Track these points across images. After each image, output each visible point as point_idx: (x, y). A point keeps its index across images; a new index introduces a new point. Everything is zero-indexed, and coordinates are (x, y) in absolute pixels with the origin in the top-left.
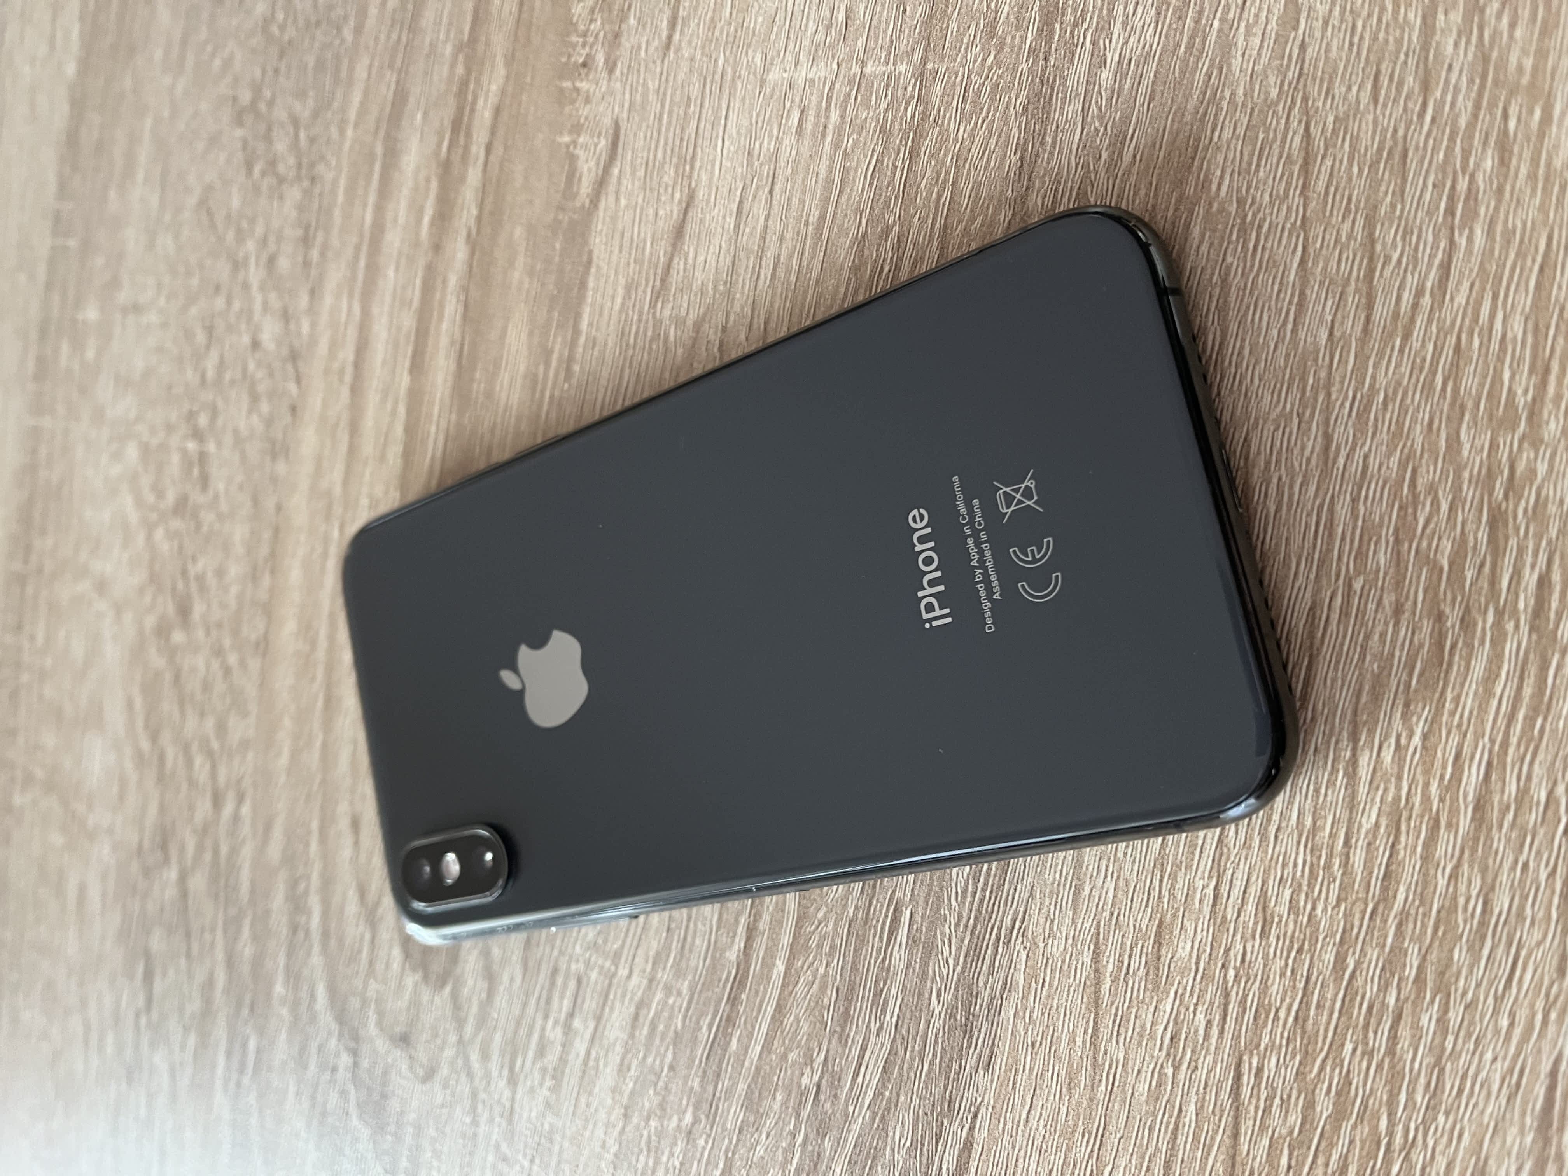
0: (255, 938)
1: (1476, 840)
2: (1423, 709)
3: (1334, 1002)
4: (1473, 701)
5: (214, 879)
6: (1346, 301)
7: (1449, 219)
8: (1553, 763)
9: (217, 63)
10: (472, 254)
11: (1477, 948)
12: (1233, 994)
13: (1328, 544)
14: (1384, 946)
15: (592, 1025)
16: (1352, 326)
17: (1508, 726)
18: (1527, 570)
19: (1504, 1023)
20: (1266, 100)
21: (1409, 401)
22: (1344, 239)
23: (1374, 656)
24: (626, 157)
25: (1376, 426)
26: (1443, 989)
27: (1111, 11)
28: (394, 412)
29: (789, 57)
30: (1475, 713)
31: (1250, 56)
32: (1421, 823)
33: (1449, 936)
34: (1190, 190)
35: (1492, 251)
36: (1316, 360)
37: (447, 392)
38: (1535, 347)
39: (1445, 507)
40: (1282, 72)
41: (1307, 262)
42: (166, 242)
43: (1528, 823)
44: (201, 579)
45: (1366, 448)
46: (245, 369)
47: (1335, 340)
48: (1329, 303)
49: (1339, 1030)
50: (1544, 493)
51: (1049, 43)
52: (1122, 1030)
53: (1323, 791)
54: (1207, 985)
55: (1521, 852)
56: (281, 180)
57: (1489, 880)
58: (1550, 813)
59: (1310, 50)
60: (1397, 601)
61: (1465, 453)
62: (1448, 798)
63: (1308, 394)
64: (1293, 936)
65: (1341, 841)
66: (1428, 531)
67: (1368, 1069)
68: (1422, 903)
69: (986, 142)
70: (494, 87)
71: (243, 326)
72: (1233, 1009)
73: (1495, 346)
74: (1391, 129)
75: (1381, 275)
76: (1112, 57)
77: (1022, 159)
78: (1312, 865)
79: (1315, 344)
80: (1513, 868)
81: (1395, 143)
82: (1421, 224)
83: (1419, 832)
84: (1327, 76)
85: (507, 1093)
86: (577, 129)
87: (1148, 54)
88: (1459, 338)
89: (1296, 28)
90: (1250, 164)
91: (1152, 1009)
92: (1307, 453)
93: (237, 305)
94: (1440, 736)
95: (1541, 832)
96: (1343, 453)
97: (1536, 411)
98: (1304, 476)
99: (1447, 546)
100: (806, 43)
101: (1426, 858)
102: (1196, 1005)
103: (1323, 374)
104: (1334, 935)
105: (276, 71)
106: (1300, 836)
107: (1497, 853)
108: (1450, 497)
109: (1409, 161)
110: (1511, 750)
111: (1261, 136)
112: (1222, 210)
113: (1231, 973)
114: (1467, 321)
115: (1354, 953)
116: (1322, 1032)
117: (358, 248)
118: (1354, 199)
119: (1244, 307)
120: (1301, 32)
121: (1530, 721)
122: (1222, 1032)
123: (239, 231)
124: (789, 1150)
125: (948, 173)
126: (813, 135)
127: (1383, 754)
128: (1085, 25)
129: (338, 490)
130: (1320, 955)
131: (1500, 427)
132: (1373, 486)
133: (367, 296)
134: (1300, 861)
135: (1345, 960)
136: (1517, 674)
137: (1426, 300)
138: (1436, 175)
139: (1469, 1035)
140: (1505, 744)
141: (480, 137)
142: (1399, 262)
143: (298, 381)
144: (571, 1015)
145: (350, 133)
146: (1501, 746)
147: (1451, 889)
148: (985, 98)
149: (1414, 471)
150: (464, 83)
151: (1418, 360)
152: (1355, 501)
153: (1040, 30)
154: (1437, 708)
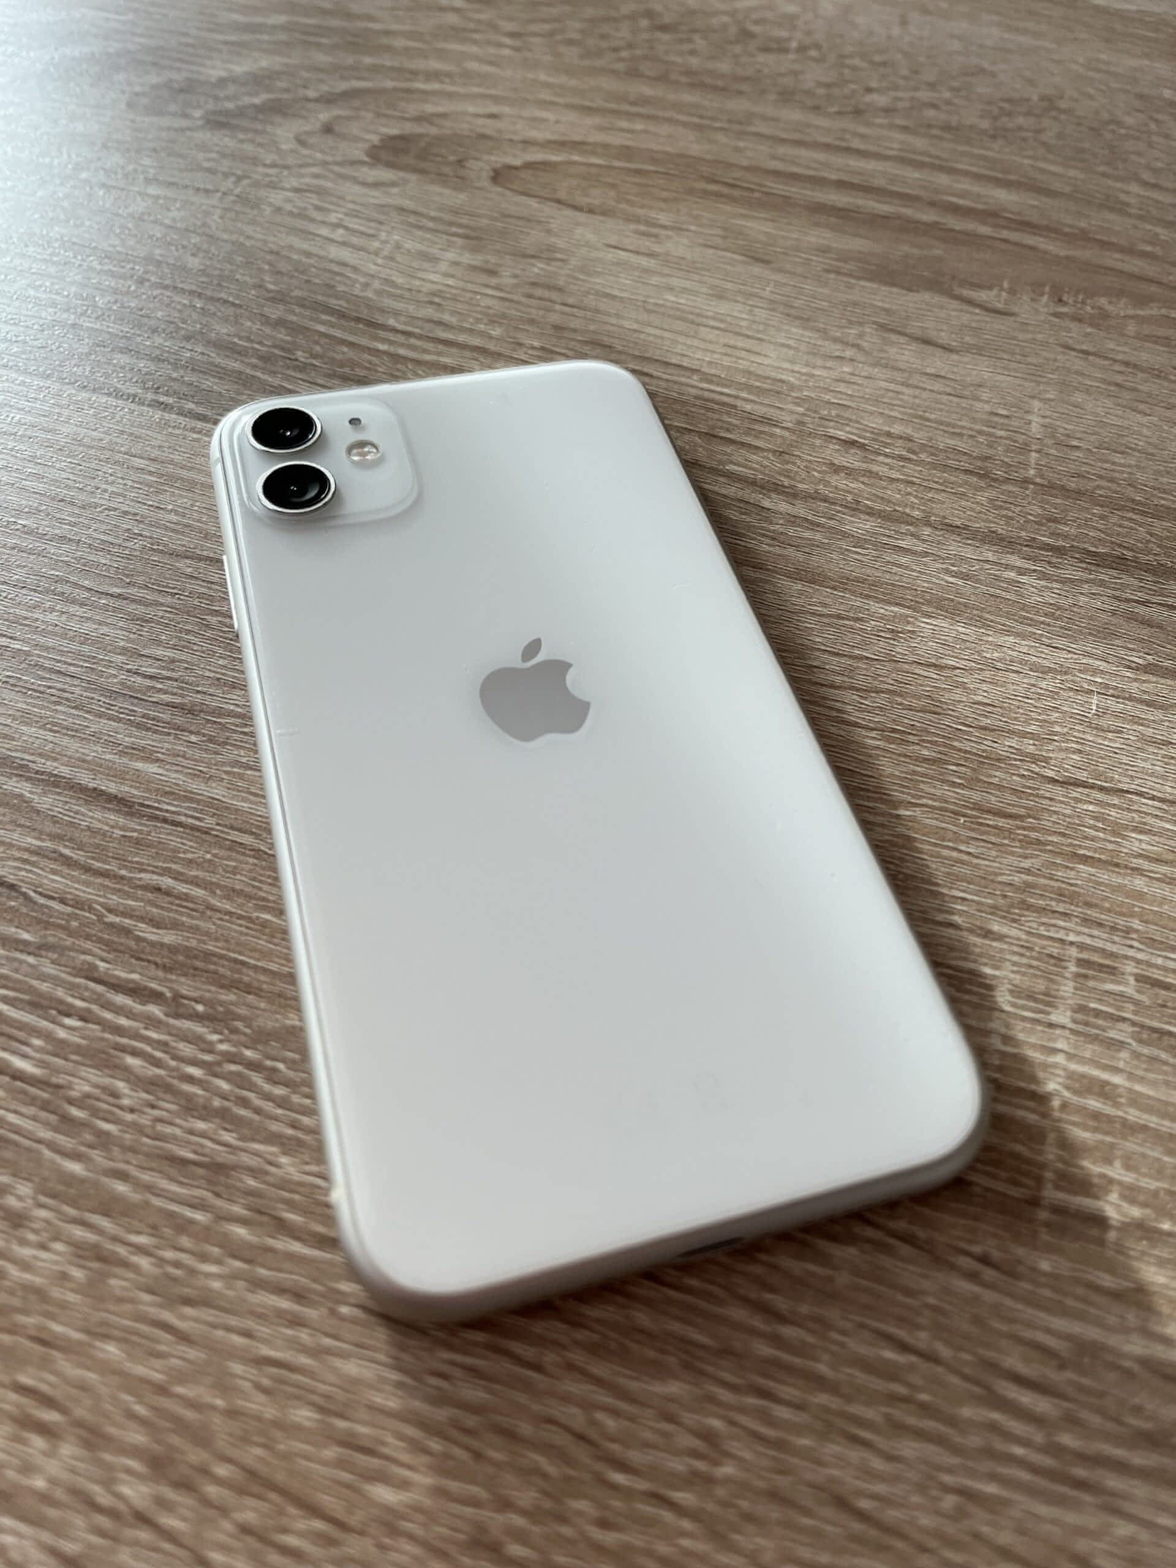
0: (407, 49)
5: (454, 29)
9: (1092, 91)
10: (926, 224)
15: (340, 239)
24: (988, 318)
28: (809, 168)
29: (1048, 413)
34: (925, 608)
37: (822, 200)
40: (1000, 660)
42: (956, 45)
44: (690, 40)
46: (851, 82)
56: (995, 118)
70: (1051, 248)
71: (884, 84)
76: (1024, 579)
85: (288, 186)
86: (1012, 292)
93: (902, 82)
100: (1058, 423)
105: (1079, 124)
117: (938, 157)
123: (958, 90)
124: (249, 340)
126: (990, 421)
129: (752, 129)
133: (901, 160)
141: (1014, 236)
143: (839, 113)
144: (346, 228)
145: (1026, 161)
148: (1005, 512)
150: (1056, 231)
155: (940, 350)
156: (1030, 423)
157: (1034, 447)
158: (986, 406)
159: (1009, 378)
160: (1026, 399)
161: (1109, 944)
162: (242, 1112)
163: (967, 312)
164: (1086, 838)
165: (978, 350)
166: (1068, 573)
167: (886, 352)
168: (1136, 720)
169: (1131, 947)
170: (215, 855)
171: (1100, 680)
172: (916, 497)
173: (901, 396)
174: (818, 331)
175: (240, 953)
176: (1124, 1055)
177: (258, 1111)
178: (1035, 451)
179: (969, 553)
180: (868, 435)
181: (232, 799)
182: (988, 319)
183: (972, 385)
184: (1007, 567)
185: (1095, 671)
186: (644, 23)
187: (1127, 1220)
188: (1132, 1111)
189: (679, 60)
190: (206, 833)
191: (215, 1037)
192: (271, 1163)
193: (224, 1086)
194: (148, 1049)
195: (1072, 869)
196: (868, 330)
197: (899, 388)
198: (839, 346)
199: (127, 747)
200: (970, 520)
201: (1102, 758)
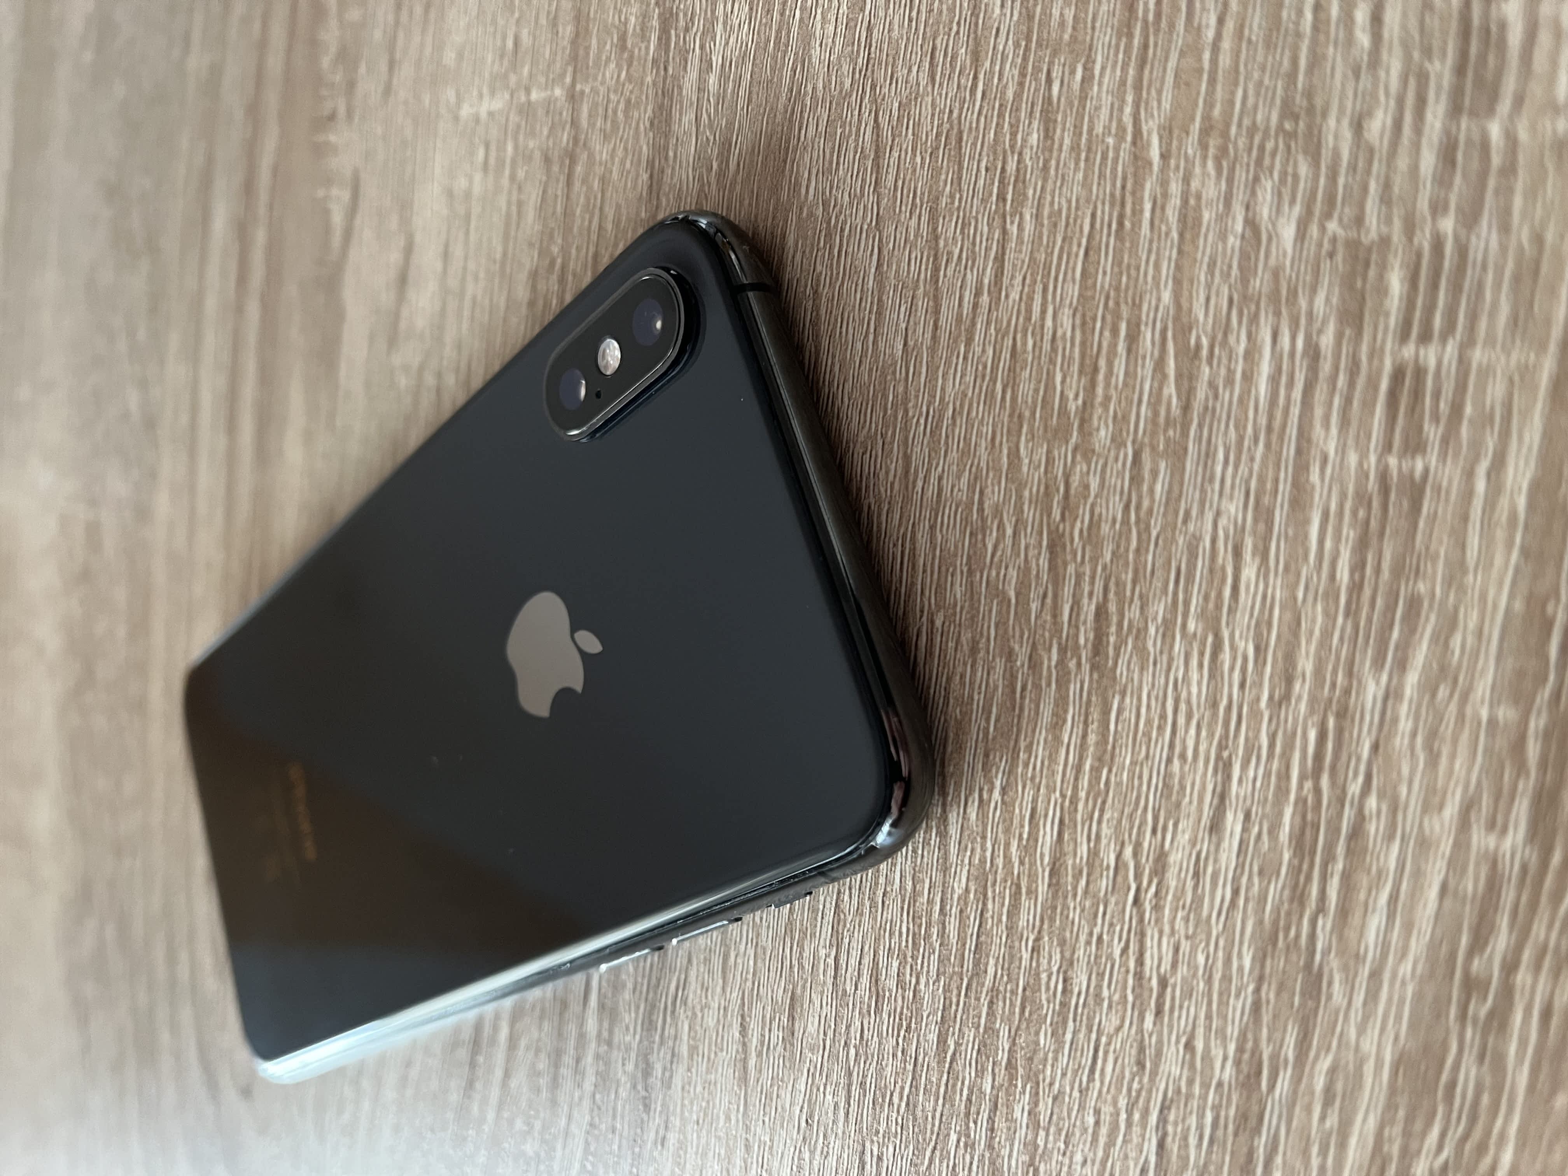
1: (1054, 908)
2: (1001, 760)
3: (939, 1087)
4: (1044, 749)
6: (917, 305)
7: (1001, 205)
8: (1120, 821)
11: (1060, 1032)
12: (855, 1074)
13: (912, 576)
14: (979, 1025)
16: (922, 335)
17: (1076, 779)
18: (1085, 601)
19: (1090, 1120)
20: (841, 91)
21: (974, 414)
22: (912, 237)
23: (956, 699)
25: (947, 443)
26: (1033, 1078)
27: (713, 12)
30: (1046, 763)
31: (826, 45)
32: (1005, 888)
33: (1035, 1016)
35: (1041, 237)
36: (894, 373)
38: (1083, 343)
39: (1009, 531)
41: (882, 265)
43: (1099, 891)
45: (940, 469)
47: (910, 350)
48: (903, 309)
49: (944, 1120)
50: (1097, 510)
51: (667, 51)
52: (767, 1109)
53: (920, 852)
54: (833, 1064)
55: (1095, 925)
57: (1067, 954)
58: (1120, 879)
59: (875, 31)
60: (973, 638)
61: (1025, 469)
62: (1027, 859)
63: (889, 412)
64: (901, 1013)
65: (937, 908)
66: (996, 559)
67: (971, 1163)
68: (1010, 980)
69: (623, 162)
72: (855, 1091)
73: (1047, 346)
74: (947, 110)
75: (945, 276)
77: (651, 176)
78: (914, 934)
79: (892, 355)
80: (1088, 943)
81: (952, 127)
82: (977, 213)
83: (1004, 898)
84: (891, 59)
87: (745, 54)
88: (1014, 339)
89: (862, 10)
90: (831, 163)
91: (790, 1088)
92: (891, 478)
94: (1017, 791)
95: (1113, 900)
96: (921, 475)
97: (1087, 416)
98: (889, 503)
99: (1013, 573)
101: (1010, 929)
102: (825, 1085)
103: (901, 389)
104: (935, 1013)
106: (903, 901)
107: (1073, 923)
108: (1014, 519)
109: (964, 144)
110: (1080, 806)
111: (839, 131)
112: (811, 214)
113: (852, 1051)
114: (1021, 320)
115: (954, 1034)
116: (930, 1118)
118: (919, 193)
119: (833, 319)
120: (867, 12)
121: (1096, 771)
122: (847, 1114)
125: (595, 198)
127: (968, 811)
128: (695, 29)
130: (925, 1035)
131: (1055, 436)
132: (947, 511)
134: (904, 930)
135: (946, 1042)
136: (1082, 718)
137: (985, 298)
138: (988, 156)
139: (1059, 1131)
140: (1074, 800)
142: (960, 257)
146: (1071, 802)
147: (1034, 964)
149: (982, 493)
151: (980, 368)
152: (932, 527)
153: (660, 39)
154: (1013, 758)
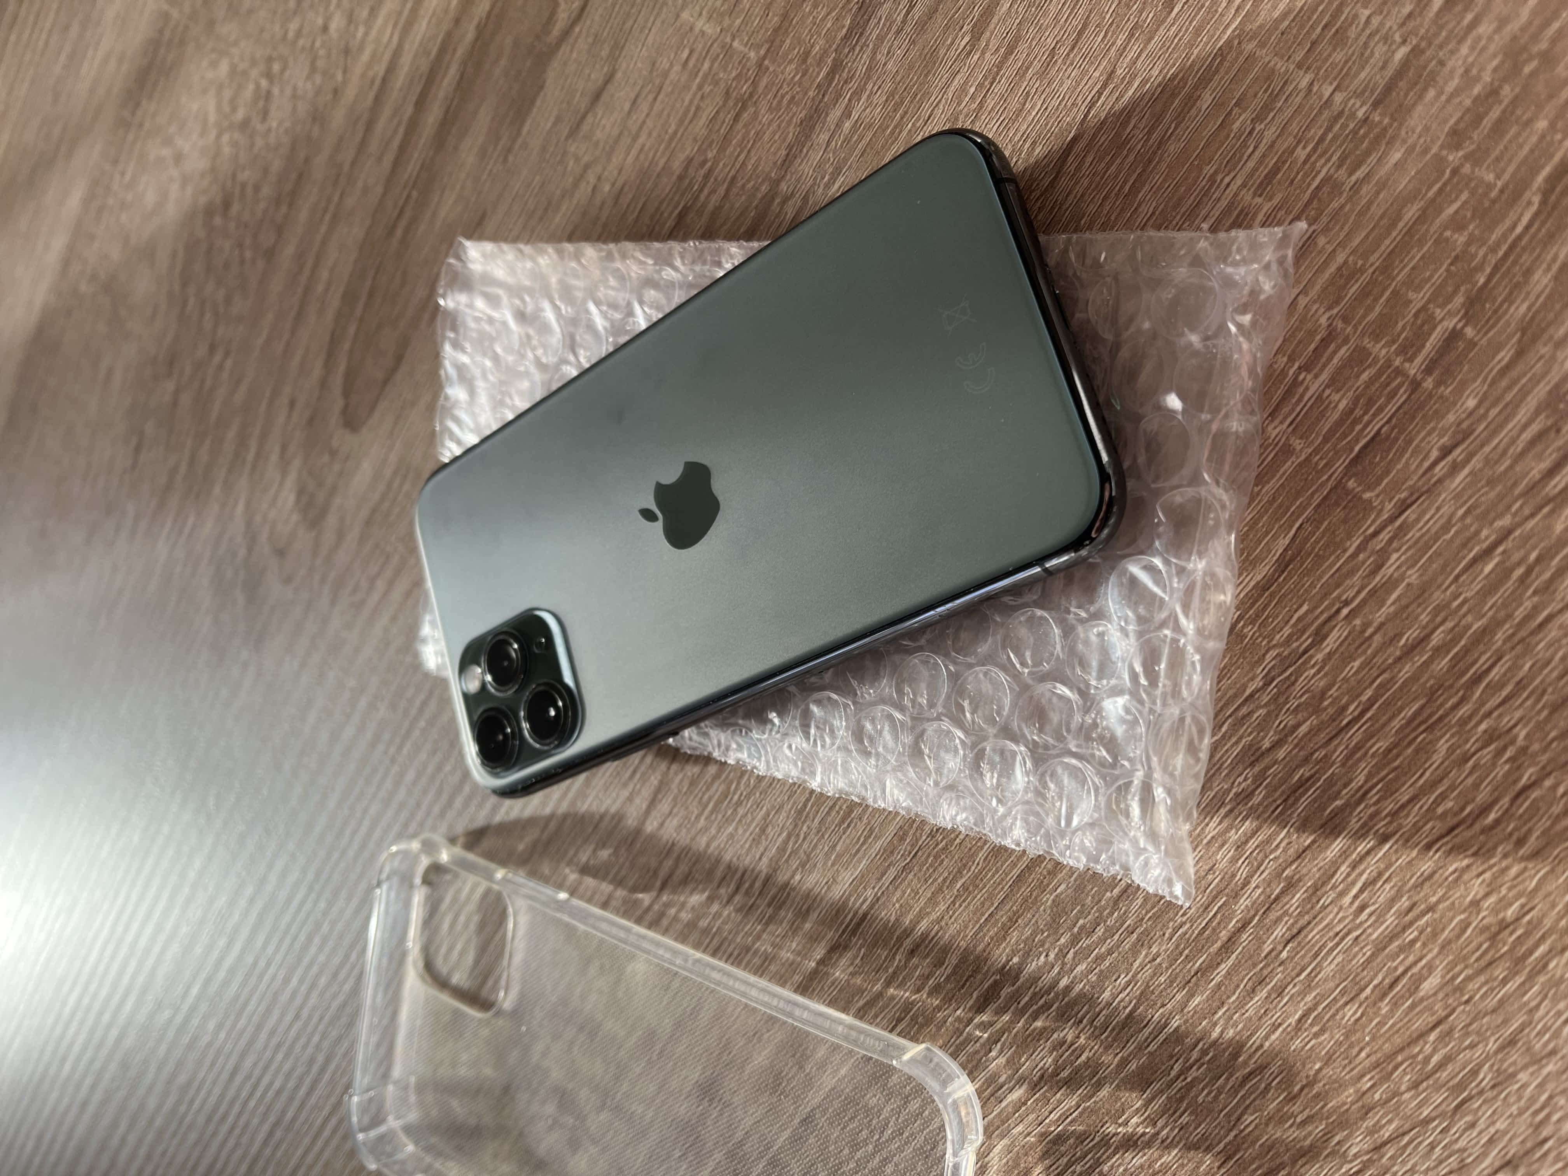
155: (609, 86)
156: (703, 32)
157: (728, 40)
158: (675, 68)
159: (653, 30)
160: (678, 24)
161: (1218, 205)
162: (1107, 963)
163: (576, 41)
164: (1116, 177)
165: (618, 48)
166: (861, 69)
167: (598, 141)
168: (1022, 72)
169: (1228, 185)
170: (898, 901)
171: (972, 90)
172: (748, 181)
173: (646, 148)
174: (563, 196)
175: (983, 914)
176: (1322, 241)
177: (1110, 952)
178: (733, 40)
179: (816, 157)
180: (676, 198)
181: (856, 870)
182: (588, 22)
183: (651, 72)
184: (839, 125)
185: (963, 89)
186: (218, 221)
187: (1463, 311)
188: (1372, 259)
189: (262, 205)
190: (878, 899)
191: (1042, 958)
192: (1154, 960)
193: (1081, 968)
194: (1035, 1007)
195: (1139, 205)
196: (573, 149)
197: (637, 146)
198: (583, 185)
199: (791, 928)
200: (785, 139)
201: (1047, 125)
